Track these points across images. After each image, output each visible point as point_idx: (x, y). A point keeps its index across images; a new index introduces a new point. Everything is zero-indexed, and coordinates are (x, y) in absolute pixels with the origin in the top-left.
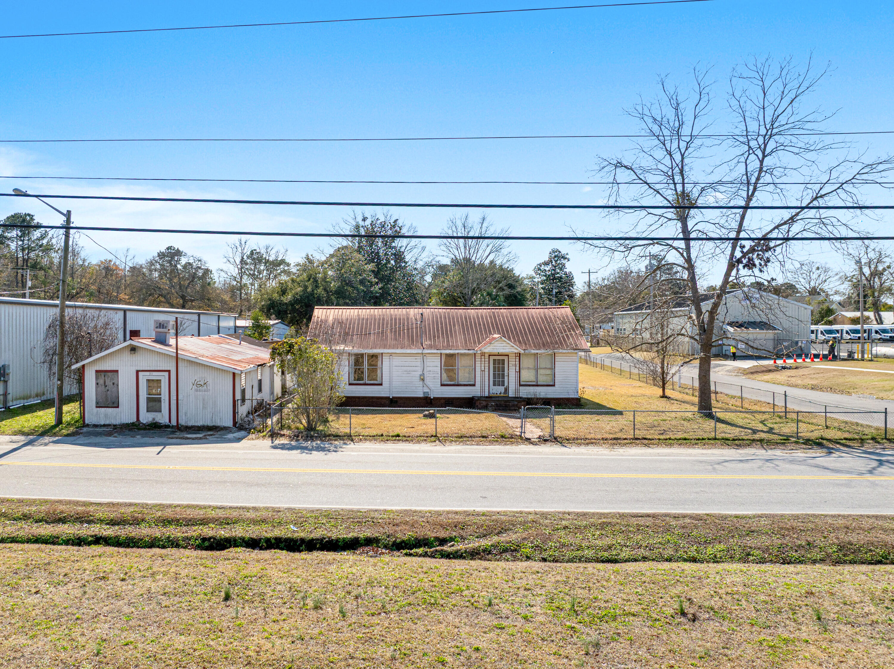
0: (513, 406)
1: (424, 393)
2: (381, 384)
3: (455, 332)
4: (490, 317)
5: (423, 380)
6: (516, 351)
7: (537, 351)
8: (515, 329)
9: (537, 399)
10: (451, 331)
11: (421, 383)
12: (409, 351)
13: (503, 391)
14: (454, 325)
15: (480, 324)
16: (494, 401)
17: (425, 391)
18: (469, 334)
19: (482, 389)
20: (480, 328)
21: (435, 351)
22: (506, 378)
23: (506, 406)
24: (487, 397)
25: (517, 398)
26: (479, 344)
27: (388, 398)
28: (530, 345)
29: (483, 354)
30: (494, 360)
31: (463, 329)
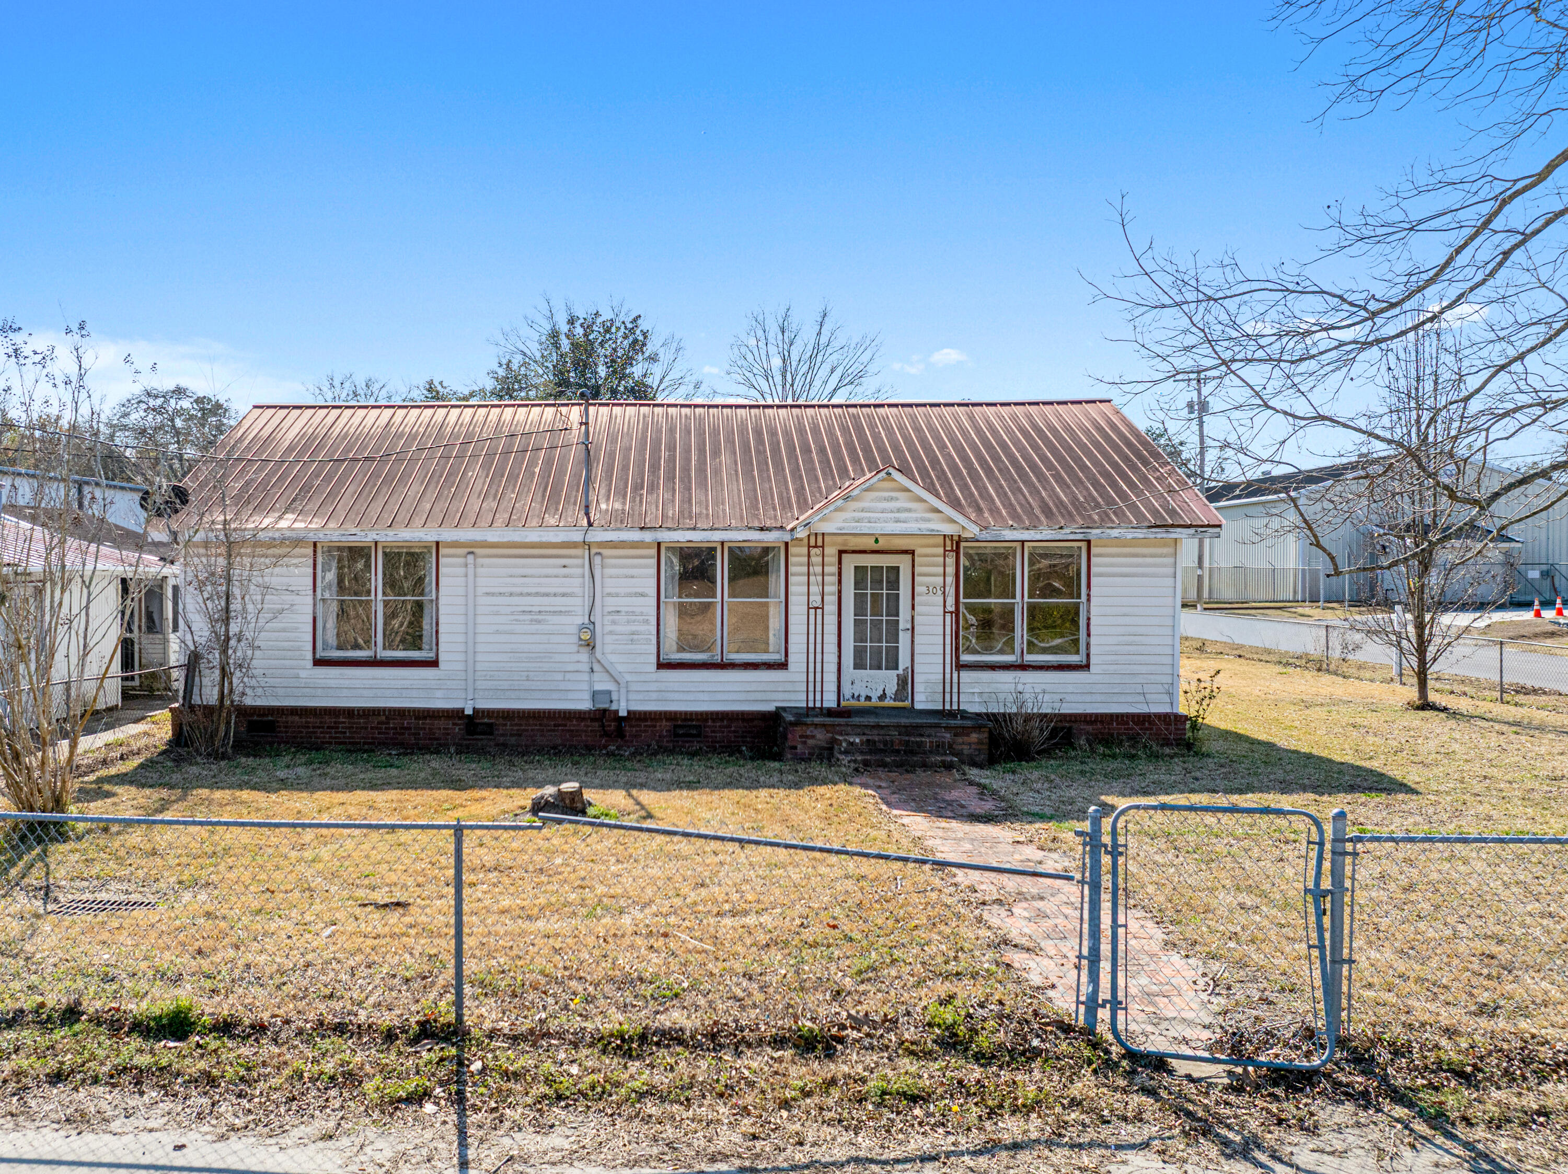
0: (939, 748)
1: (595, 695)
2: (434, 663)
3: (717, 472)
4: (845, 430)
5: (590, 645)
6: (949, 529)
7: (1026, 535)
8: (934, 462)
9: (1028, 718)
10: (701, 470)
11: (584, 656)
12: (533, 536)
13: (892, 689)
14: (716, 453)
15: (806, 450)
16: (861, 729)
17: (598, 687)
18: (765, 479)
19: (813, 681)
20: (809, 461)
21: (636, 536)
22: (904, 639)
23: (910, 750)
24: (830, 712)
25: (952, 714)
26: (802, 510)
27: (457, 714)
28: (994, 511)
29: (816, 541)
30: (860, 571)
31: (747, 463)
